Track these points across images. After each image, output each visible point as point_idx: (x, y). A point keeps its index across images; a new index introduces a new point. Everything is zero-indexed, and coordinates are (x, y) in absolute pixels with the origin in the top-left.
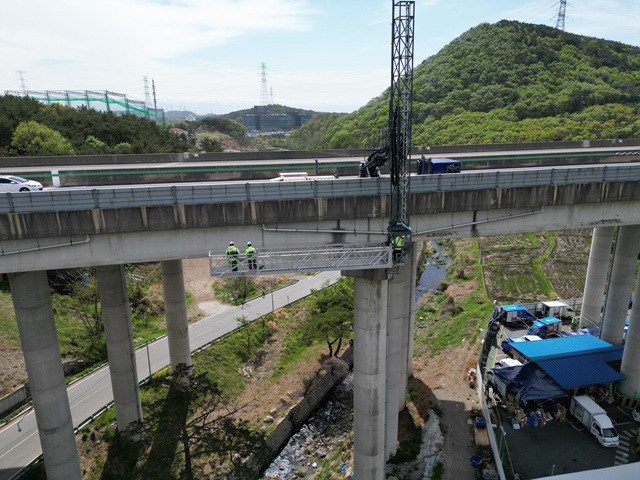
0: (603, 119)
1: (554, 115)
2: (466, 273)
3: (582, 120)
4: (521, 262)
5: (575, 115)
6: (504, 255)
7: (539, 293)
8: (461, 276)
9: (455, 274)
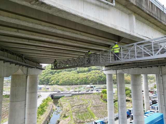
0: (95, 73)
1: (85, 72)
2: (66, 115)
3: (91, 73)
4: (84, 108)
5: (90, 72)
6: (78, 107)
7: (91, 118)
8: (65, 116)
9: (63, 116)
